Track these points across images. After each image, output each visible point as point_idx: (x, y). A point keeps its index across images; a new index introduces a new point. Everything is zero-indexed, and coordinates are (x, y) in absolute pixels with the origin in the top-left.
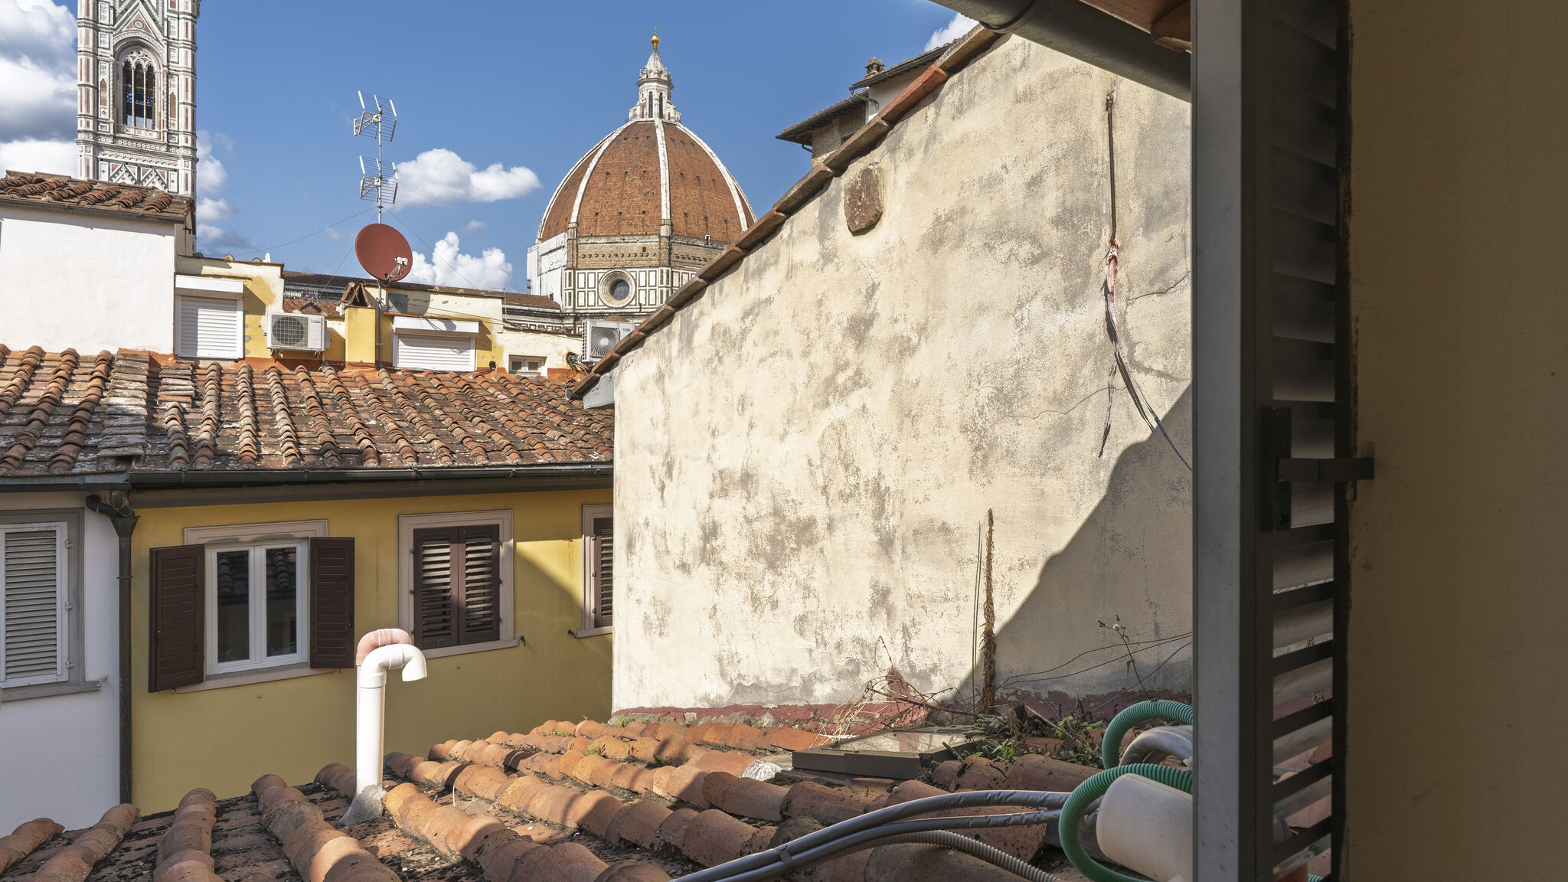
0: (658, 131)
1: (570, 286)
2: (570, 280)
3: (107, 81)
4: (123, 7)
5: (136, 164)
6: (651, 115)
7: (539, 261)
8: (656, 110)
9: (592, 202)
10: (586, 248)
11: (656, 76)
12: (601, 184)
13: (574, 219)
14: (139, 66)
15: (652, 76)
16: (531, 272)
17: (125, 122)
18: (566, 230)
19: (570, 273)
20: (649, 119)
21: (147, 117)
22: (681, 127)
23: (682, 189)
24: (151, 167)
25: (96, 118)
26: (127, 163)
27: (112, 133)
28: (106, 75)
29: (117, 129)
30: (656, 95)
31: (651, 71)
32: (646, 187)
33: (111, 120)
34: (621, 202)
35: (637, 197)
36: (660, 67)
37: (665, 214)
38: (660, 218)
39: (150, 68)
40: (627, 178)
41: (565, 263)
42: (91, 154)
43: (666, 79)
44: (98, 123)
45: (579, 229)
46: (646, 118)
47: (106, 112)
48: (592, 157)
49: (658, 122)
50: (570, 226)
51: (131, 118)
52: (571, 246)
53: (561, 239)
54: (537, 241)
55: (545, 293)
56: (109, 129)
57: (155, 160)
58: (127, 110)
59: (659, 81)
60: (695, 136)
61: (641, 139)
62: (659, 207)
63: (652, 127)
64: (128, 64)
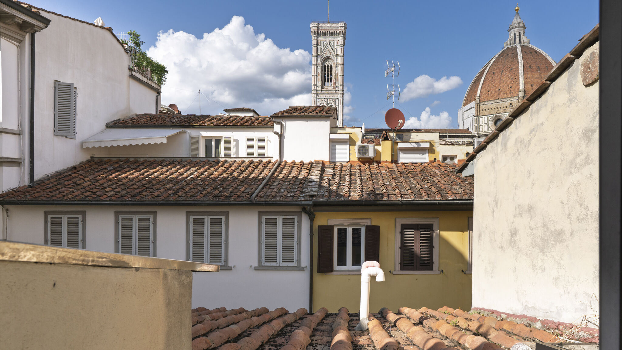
0: (518, 50)
1: (476, 123)
2: (476, 121)
3: (320, 72)
4: (324, 47)
5: (327, 98)
6: (515, 43)
7: (463, 114)
8: (517, 40)
9: (486, 86)
10: (482, 107)
11: (517, 25)
12: (491, 78)
13: (478, 95)
14: (328, 65)
15: (515, 25)
16: (460, 120)
17: (324, 85)
18: (475, 100)
19: (476, 118)
20: (514, 45)
21: (330, 82)
22: (530, 46)
23: (530, 74)
24: (331, 98)
25: (317, 85)
26: (325, 98)
27: (321, 89)
28: (319, 71)
29: (322, 88)
30: (517, 34)
31: (515, 24)
32: (512, 76)
33: (321, 85)
34: (500, 84)
35: (508, 81)
36: (519, 20)
37: (521, 86)
38: (519, 89)
39: (331, 65)
40: (503, 74)
41: (474, 114)
42: (315, 97)
43: (522, 25)
44: (317, 86)
45: (480, 99)
46: (512, 45)
47: (319, 83)
48: (487, 67)
49: (518, 45)
50: (476, 98)
51: (326, 83)
52: (477, 107)
53: (472, 104)
54: (462, 106)
55: (465, 127)
56: (320, 88)
57: (332, 96)
58: (325, 81)
59: (519, 27)
60: (537, 48)
61: (510, 55)
62: (518, 84)
63: (515, 49)
64: (325, 65)
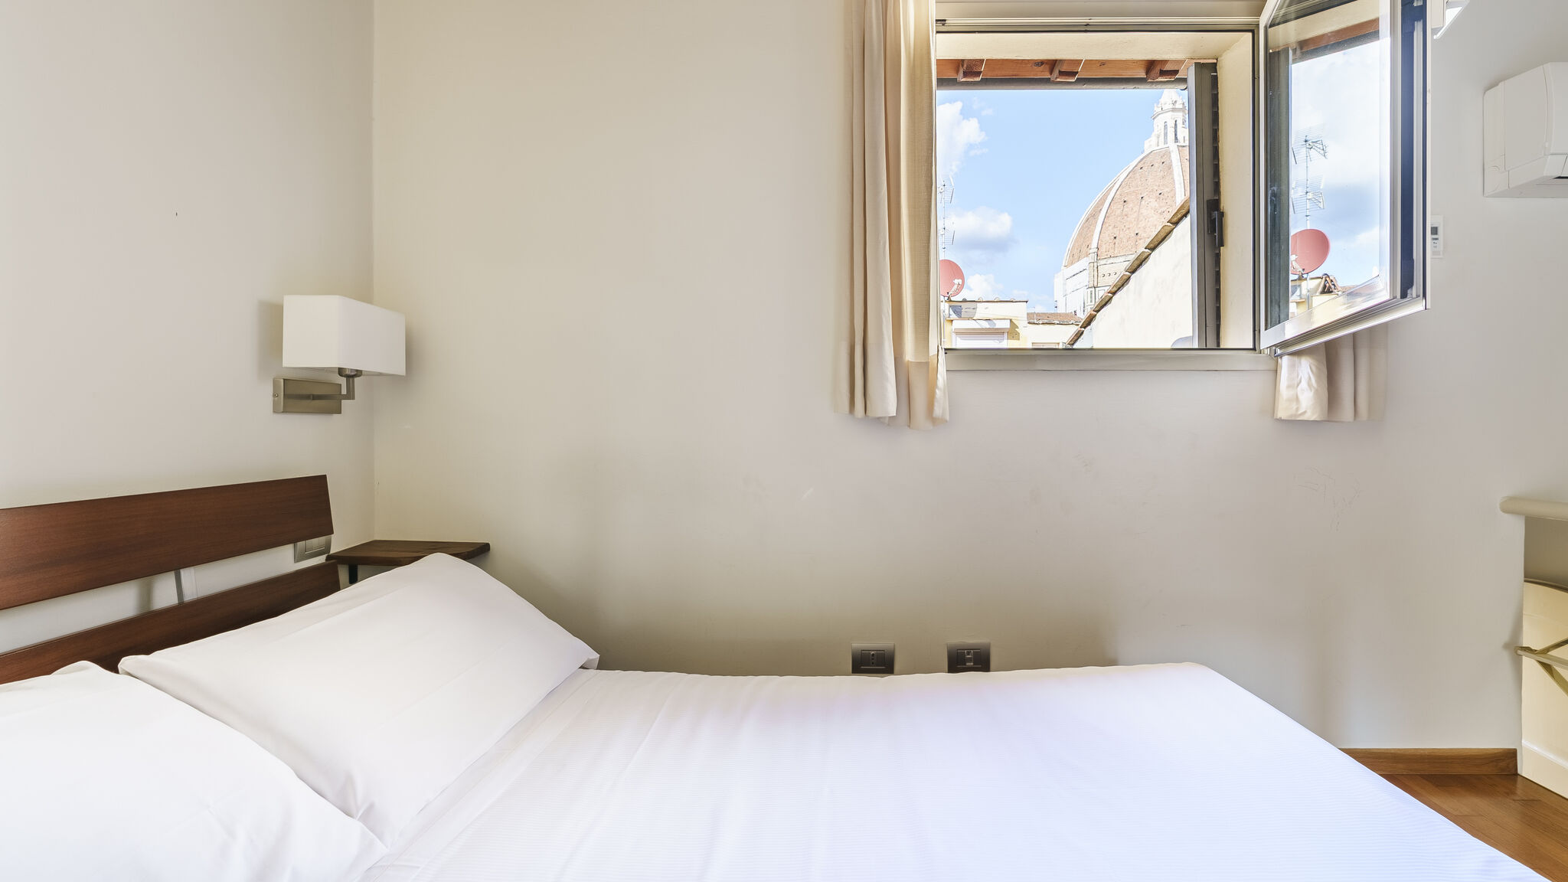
0: (1173, 155)
1: (1091, 302)
2: (1091, 297)
6: (1166, 142)
7: (1065, 284)
8: (1171, 136)
9: (1110, 228)
10: (1102, 270)
11: (1171, 106)
12: (1119, 211)
13: (1094, 245)
15: (1165, 108)
16: (1058, 295)
18: (1087, 255)
19: (1091, 291)
20: (1165, 146)
30: (1171, 124)
31: (1165, 104)
32: (1161, 207)
34: (1138, 224)
35: (1153, 217)
36: (1174, 97)
40: (1143, 202)
41: (1087, 283)
43: (1181, 106)
45: (1099, 253)
46: (1162, 145)
48: (1110, 189)
49: (1173, 146)
50: (1091, 251)
52: (1092, 268)
53: (1084, 263)
54: (1063, 268)
55: (1070, 310)
59: (1174, 110)
61: (1156, 165)
63: (1167, 153)
